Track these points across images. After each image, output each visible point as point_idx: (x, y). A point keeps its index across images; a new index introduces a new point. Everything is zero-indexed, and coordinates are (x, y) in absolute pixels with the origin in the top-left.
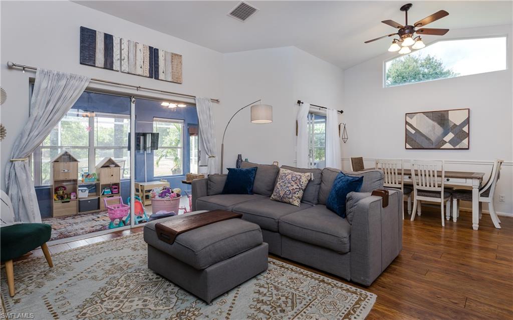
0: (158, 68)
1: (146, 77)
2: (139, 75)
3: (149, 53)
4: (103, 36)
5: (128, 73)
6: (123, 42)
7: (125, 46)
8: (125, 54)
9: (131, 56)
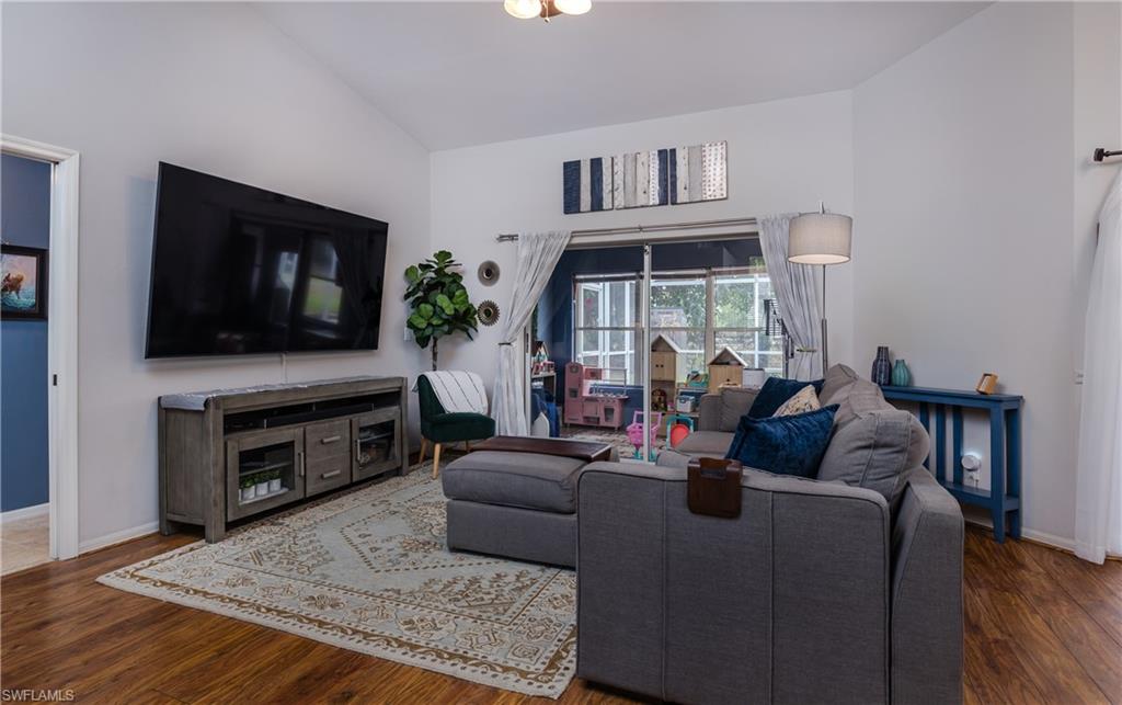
0: (675, 182)
1: (654, 206)
2: (642, 206)
3: (658, 162)
4: (589, 163)
5: (626, 208)
6: (616, 160)
7: (619, 168)
8: (619, 179)
9: (629, 179)
